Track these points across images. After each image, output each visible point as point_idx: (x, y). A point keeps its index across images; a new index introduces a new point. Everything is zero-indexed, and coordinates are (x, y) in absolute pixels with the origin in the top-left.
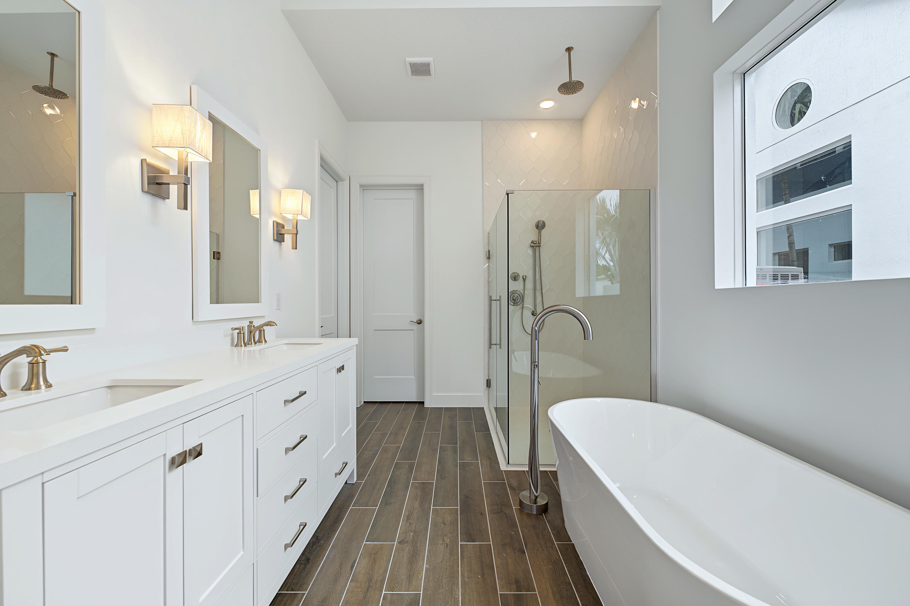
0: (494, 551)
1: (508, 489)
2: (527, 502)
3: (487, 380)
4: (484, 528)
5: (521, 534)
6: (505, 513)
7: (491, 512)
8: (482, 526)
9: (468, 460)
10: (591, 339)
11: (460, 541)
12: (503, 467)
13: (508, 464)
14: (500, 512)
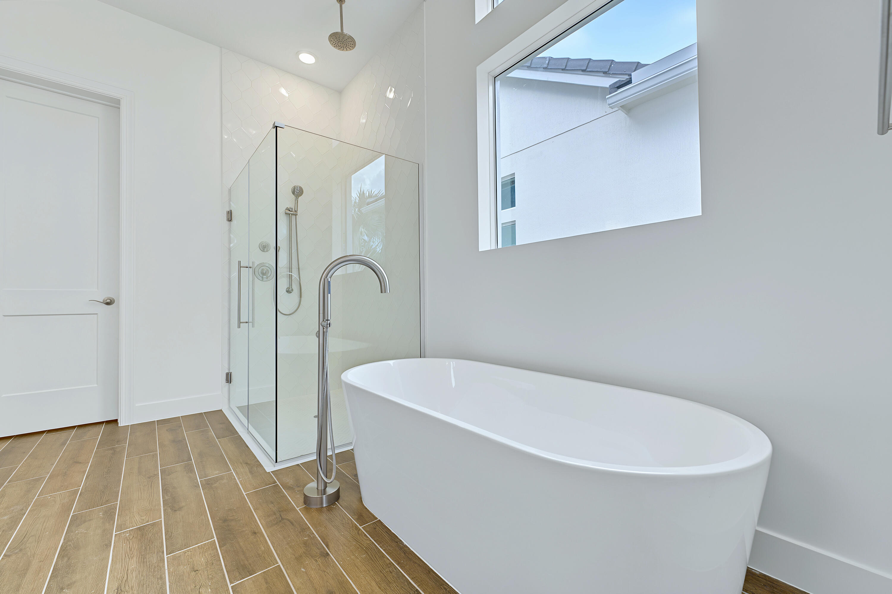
0: (288, 572)
1: (284, 491)
2: (314, 495)
3: (227, 374)
4: (263, 549)
5: (317, 536)
6: (288, 520)
7: (267, 526)
8: (260, 548)
9: (214, 473)
10: (388, 292)
11: (230, 582)
12: (269, 467)
13: (276, 462)
14: (280, 521)
